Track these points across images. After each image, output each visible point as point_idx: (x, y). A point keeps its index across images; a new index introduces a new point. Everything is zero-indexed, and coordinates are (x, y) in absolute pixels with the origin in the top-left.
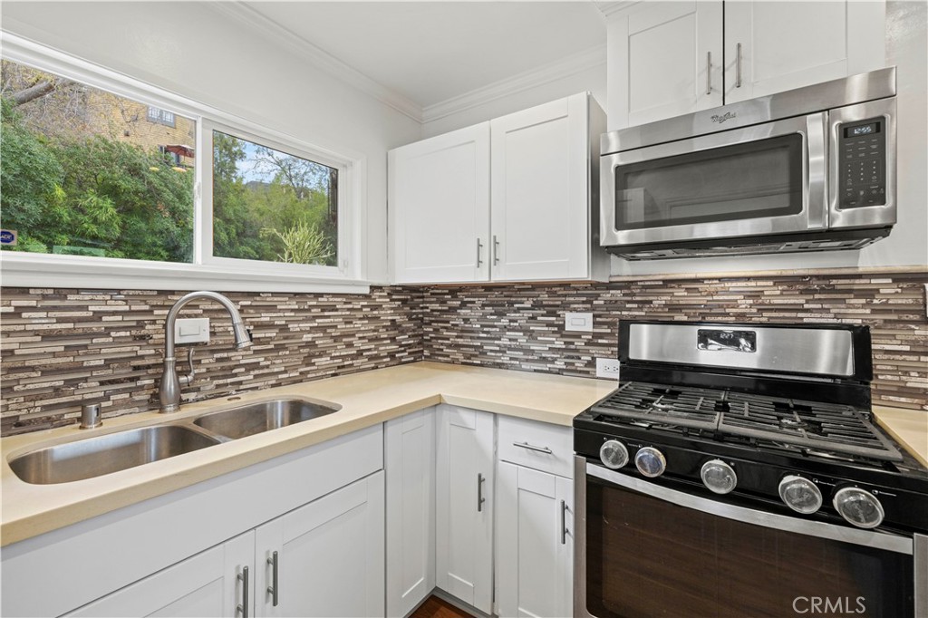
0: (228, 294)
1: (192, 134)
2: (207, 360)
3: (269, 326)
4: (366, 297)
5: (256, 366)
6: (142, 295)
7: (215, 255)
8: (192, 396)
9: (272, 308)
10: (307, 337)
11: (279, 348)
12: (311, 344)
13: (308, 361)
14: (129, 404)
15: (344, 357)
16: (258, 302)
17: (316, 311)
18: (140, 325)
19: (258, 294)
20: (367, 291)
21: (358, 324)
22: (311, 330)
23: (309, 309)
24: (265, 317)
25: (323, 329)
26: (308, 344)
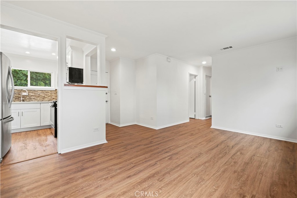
0: (27, 90)
1: (27, 73)
2: (28, 97)
3: (37, 94)
4: (54, 91)
5: (35, 98)
6: (19, 90)
7: (31, 86)
8: (26, 101)
9: (37, 92)
10: (44, 96)
11: (38, 97)
12: (44, 97)
13: (43, 99)
14: (18, 101)
15: (50, 99)
16: (35, 91)
17: (45, 92)
18: (19, 93)
19: (35, 90)
20: (55, 90)
21: (53, 95)
22: (44, 95)
23: (44, 92)
24: (36, 93)
25: (46, 95)
26: (43, 97)
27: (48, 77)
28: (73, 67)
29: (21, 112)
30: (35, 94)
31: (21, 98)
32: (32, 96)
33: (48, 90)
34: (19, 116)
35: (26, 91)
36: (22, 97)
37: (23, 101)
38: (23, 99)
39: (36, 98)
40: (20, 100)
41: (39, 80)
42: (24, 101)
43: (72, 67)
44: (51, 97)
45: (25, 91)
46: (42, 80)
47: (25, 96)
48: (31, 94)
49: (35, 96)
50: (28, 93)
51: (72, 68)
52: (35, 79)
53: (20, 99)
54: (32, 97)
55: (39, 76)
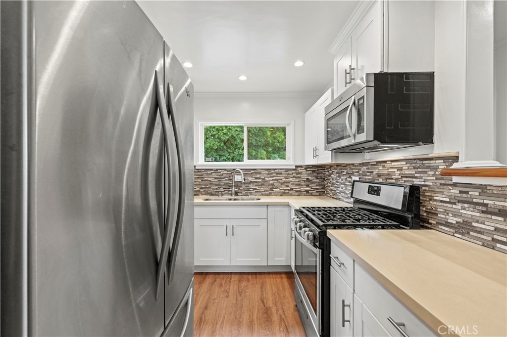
0: (241, 169)
1: (243, 129)
2: (243, 186)
3: (259, 178)
4: (294, 170)
6: (230, 170)
7: (249, 159)
8: (240, 194)
9: (260, 173)
10: (271, 182)
11: (262, 185)
12: (273, 184)
13: (272, 189)
14: (228, 194)
15: (285, 190)
16: (256, 171)
17: (274, 175)
18: (230, 177)
19: (256, 169)
20: (294, 168)
21: (291, 179)
22: (273, 180)
23: (272, 173)
24: (258, 176)
25: (277, 180)
26: (271, 184)
27: (271, 142)
28: (390, 71)
29: (232, 226)
30: (256, 178)
31: (233, 188)
32: (251, 182)
33: (281, 169)
34: (227, 235)
35: (241, 171)
36: (235, 186)
37: (236, 194)
38: (235, 191)
39: (257, 187)
40: (230, 192)
41: (260, 146)
42: (238, 195)
43: (385, 71)
44: (288, 186)
45: (238, 173)
46: (263, 146)
47: (239, 184)
48: (250, 179)
49: (256, 182)
50: (243, 178)
51: (387, 74)
52: (255, 146)
53: (232, 191)
54: (251, 186)
55: (260, 141)
